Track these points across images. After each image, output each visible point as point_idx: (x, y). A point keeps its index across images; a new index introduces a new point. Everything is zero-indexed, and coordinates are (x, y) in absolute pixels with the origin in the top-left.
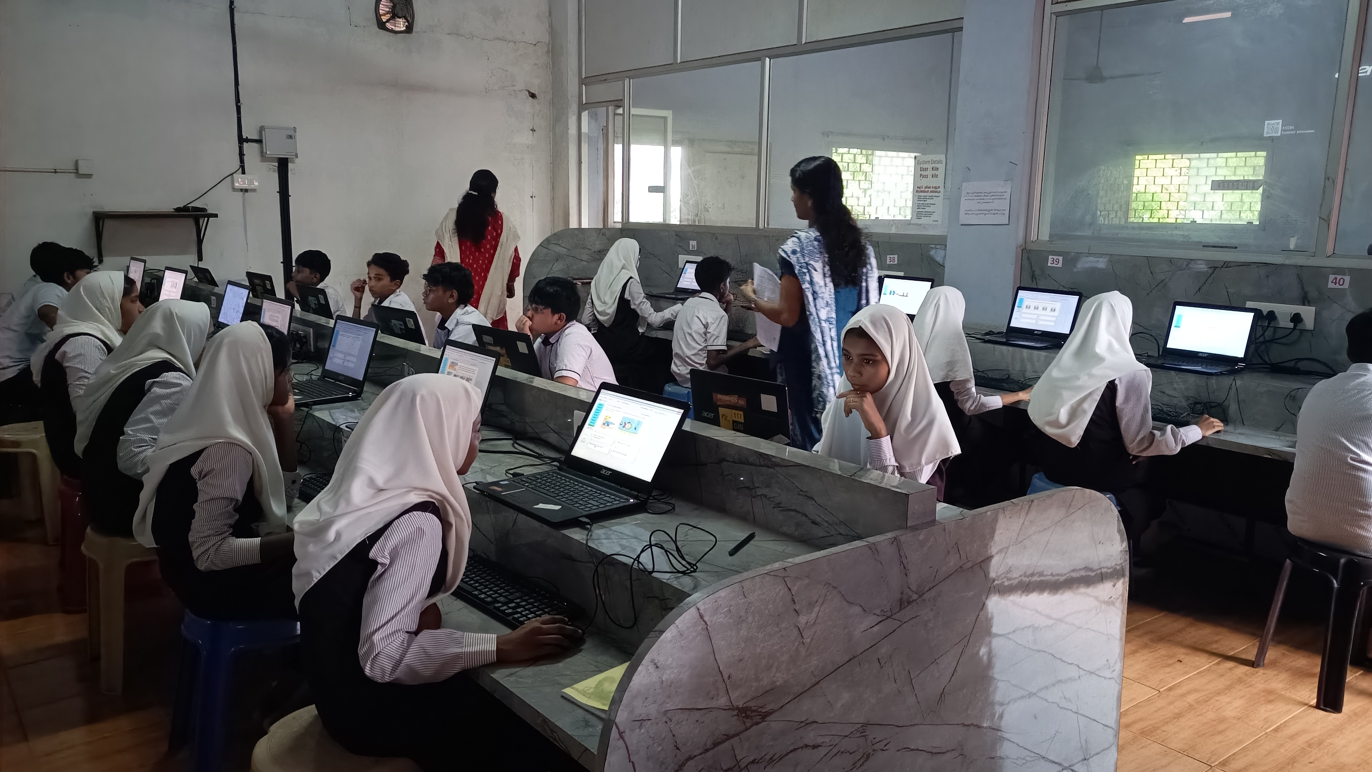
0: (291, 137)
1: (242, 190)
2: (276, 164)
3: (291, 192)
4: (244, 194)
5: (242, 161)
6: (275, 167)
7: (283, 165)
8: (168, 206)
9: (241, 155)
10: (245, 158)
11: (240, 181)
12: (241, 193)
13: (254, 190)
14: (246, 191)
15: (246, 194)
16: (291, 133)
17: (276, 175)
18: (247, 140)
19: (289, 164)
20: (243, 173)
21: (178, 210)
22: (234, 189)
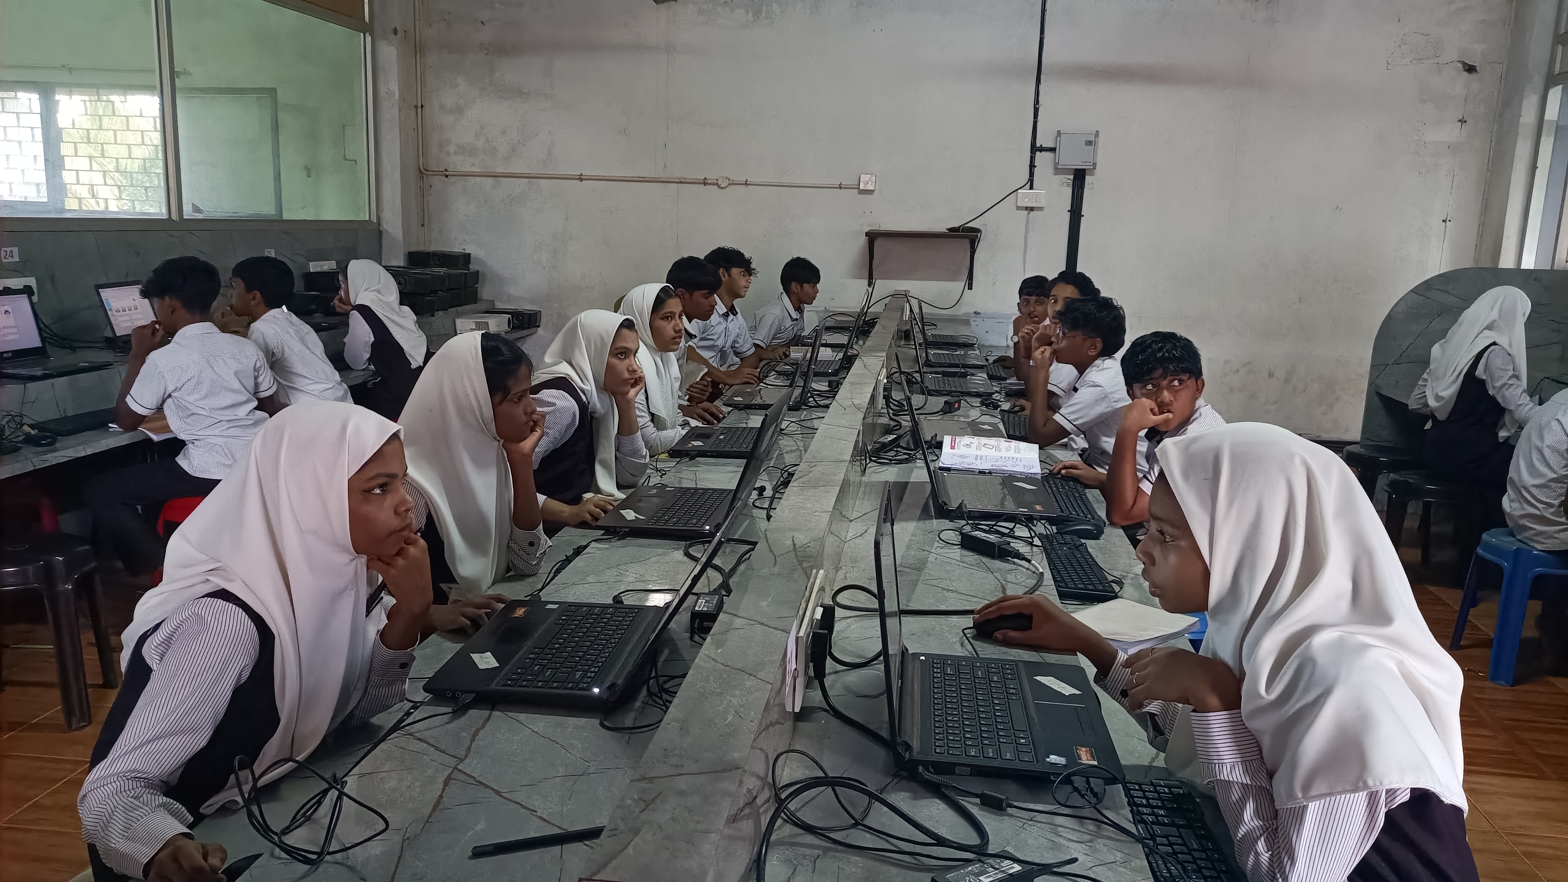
0: (1089, 143)
1: (1026, 208)
2: (1072, 177)
3: (1084, 212)
4: (1029, 213)
5: (1031, 174)
6: (1069, 181)
7: (1079, 177)
8: (941, 227)
9: (1032, 166)
10: (1036, 170)
11: (1026, 197)
12: (1026, 212)
13: (1041, 209)
14: (1032, 209)
15: (1032, 213)
16: (1092, 138)
17: (1069, 191)
18: (1042, 149)
19: (1087, 177)
20: (1031, 188)
21: (950, 230)
22: (1019, 208)
